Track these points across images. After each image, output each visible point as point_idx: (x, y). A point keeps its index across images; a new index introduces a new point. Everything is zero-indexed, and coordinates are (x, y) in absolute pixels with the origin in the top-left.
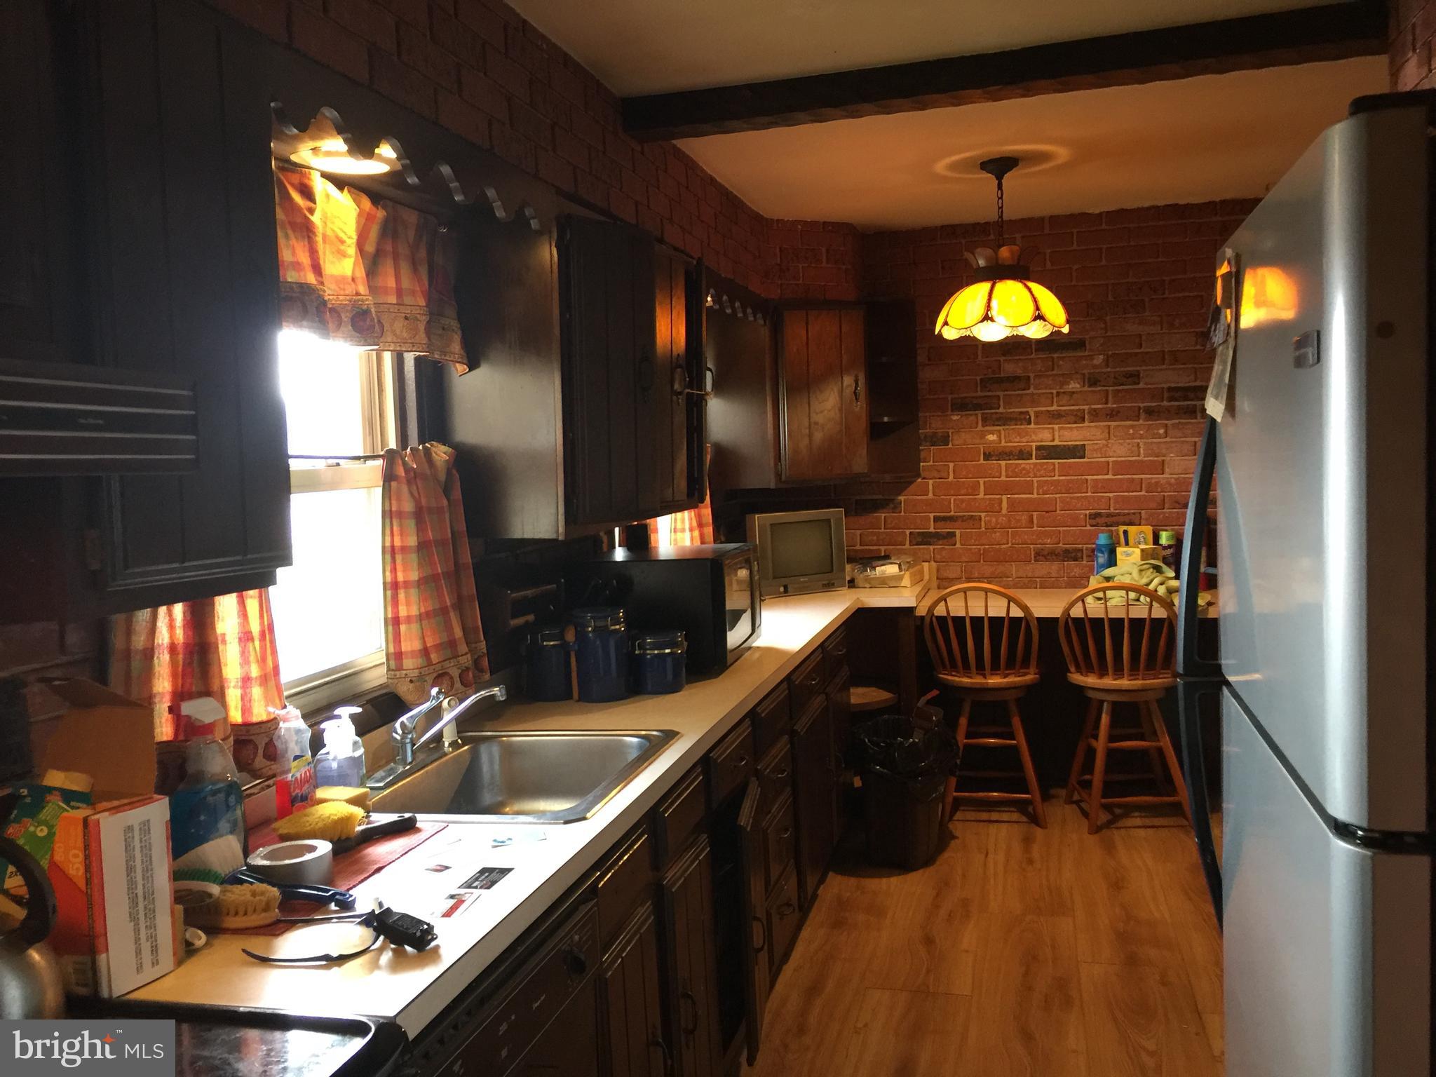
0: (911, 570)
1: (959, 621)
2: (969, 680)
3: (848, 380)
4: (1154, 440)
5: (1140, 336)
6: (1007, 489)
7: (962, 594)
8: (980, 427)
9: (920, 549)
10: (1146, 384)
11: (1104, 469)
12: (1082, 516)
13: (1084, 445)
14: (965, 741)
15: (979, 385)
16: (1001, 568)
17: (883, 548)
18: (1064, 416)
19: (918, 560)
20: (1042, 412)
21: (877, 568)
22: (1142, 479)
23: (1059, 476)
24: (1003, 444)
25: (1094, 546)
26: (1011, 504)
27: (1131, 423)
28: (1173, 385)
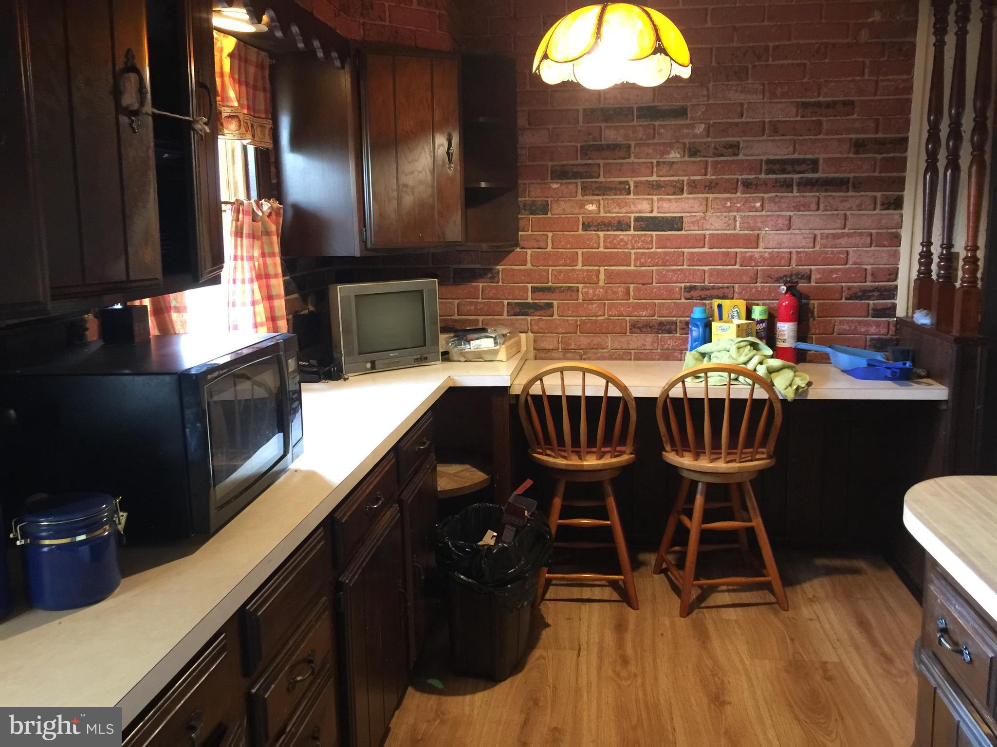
0: (508, 343)
1: (555, 400)
2: (564, 462)
3: (441, 141)
4: (751, 214)
5: (742, 104)
6: (604, 260)
7: (559, 373)
8: (579, 197)
9: (517, 320)
10: (744, 155)
11: (700, 241)
12: (677, 289)
13: (683, 217)
14: (558, 521)
15: (579, 152)
16: (597, 340)
17: (481, 318)
18: (663, 187)
19: (517, 331)
20: (641, 182)
21: (472, 342)
22: (736, 253)
23: (656, 248)
24: (602, 214)
25: (688, 319)
26: (609, 275)
27: (728, 195)
28: (772, 157)
